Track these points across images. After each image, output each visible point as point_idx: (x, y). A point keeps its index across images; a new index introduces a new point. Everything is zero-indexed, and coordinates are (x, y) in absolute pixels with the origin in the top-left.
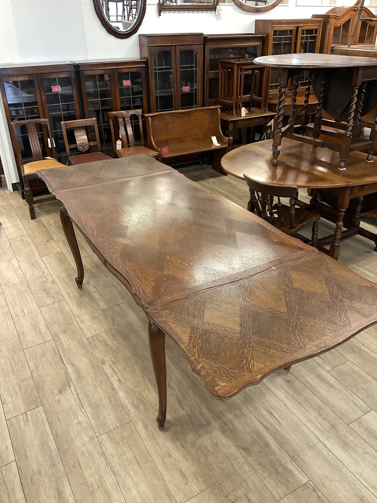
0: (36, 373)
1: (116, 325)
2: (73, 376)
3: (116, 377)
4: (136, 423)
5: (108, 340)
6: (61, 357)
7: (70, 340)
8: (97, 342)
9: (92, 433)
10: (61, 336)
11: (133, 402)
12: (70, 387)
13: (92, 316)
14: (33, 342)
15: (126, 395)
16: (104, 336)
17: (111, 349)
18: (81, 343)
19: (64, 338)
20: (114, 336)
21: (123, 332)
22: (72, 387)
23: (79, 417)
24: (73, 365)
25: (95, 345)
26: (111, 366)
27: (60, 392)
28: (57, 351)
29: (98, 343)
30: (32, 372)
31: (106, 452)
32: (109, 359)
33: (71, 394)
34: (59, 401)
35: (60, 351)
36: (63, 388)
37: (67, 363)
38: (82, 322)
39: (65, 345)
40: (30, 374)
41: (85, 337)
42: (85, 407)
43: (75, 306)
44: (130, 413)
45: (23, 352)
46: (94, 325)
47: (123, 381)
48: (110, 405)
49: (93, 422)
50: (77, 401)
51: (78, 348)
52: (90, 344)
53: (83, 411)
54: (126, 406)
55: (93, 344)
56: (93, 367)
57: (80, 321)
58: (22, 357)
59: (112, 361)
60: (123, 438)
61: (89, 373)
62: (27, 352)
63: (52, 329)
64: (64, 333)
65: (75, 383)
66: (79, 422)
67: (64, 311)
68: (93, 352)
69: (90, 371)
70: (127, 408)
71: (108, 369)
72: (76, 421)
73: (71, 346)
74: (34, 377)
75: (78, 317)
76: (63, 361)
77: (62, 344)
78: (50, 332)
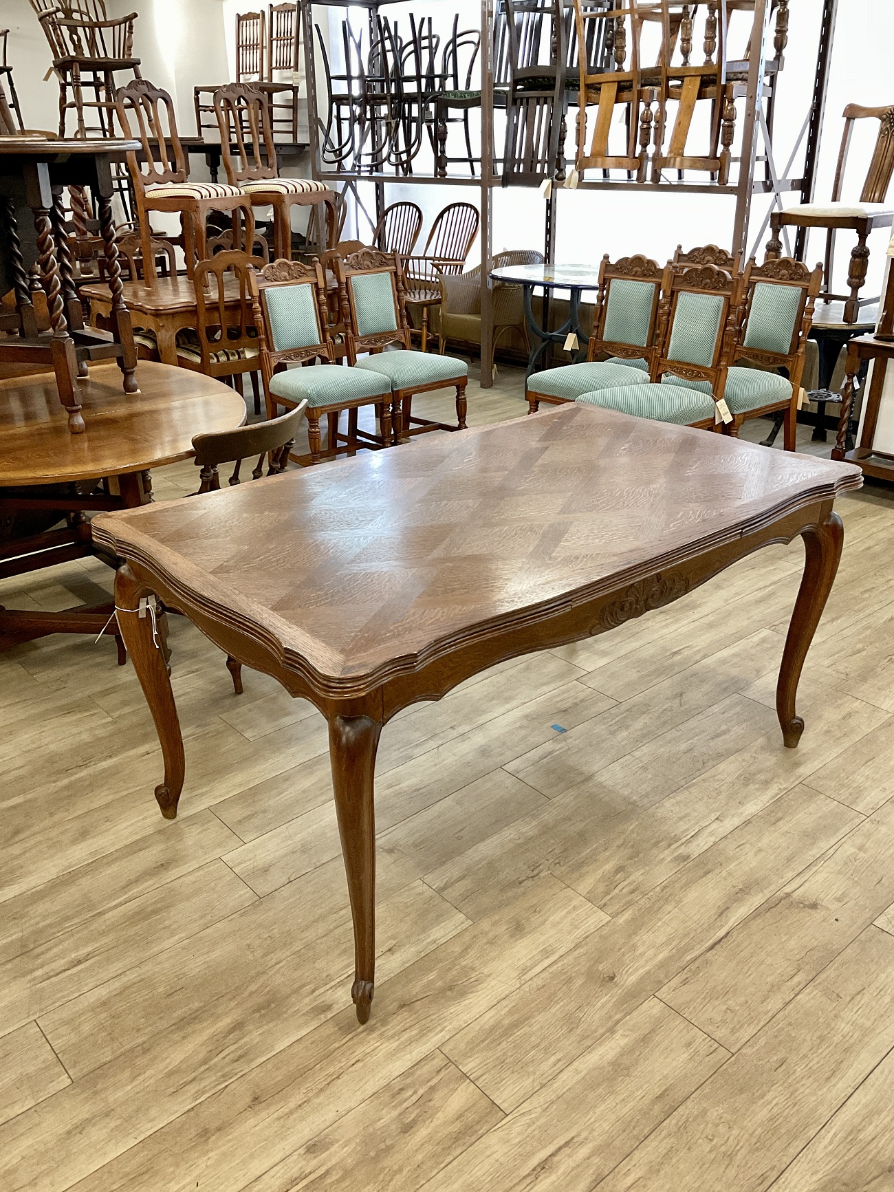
0: (796, 979)
1: (535, 872)
2: (757, 900)
3: (714, 826)
4: (800, 776)
5: (600, 872)
6: (712, 947)
7: (638, 952)
8: (616, 891)
9: (867, 825)
10: (633, 979)
11: (757, 790)
12: (788, 895)
13: (511, 936)
14: (689, 1044)
15: (748, 802)
16: (587, 884)
17: (631, 858)
19: (637, 970)
20: (581, 865)
21: (557, 851)
22: (787, 889)
23: (848, 853)
24: (723, 912)
25: (633, 892)
26: (688, 841)
28: (693, 967)
29: (624, 887)
30: (797, 989)
31: (884, 798)
32: (667, 852)
33: (806, 884)
34: (839, 900)
35: (689, 958)
36: (802, 905)
37: (722, 926)
38: (546, 953)
39: (660, 957)
40: (807, 990)
41: (610, 924)
42: (821, 853)
43: (471, 999)
44: (785, 789)
45: (744, 1051)
46: (551, 919)
47: (718, 814)
48: (787, 819)
49: (845, 830)
50: (816, 868)
51: (659, 924)
52: (629, 904)
53: (831, 851)
54: (773, 797)
55: (629, 898)
56: (708, 873)
57: (547, 958)
58: (762, 1042)
59: (669, 846)
60: (842, 786)
61: (730, 874)
62: (738, 1040)
63: (610, 1017)
64: (612, 978)
65: (773, 888)
66: (860, 850)
67: (506, 1022)
68: (658, 889)
69: (724, 874)
70: (777, 795)
71: (698, 845)
72: (862, 855)
73: (662, 939)
74: (811, 978)
75: (525, 971)
76: (720, 940)
77: (662, 965)
78: (625, 1016)
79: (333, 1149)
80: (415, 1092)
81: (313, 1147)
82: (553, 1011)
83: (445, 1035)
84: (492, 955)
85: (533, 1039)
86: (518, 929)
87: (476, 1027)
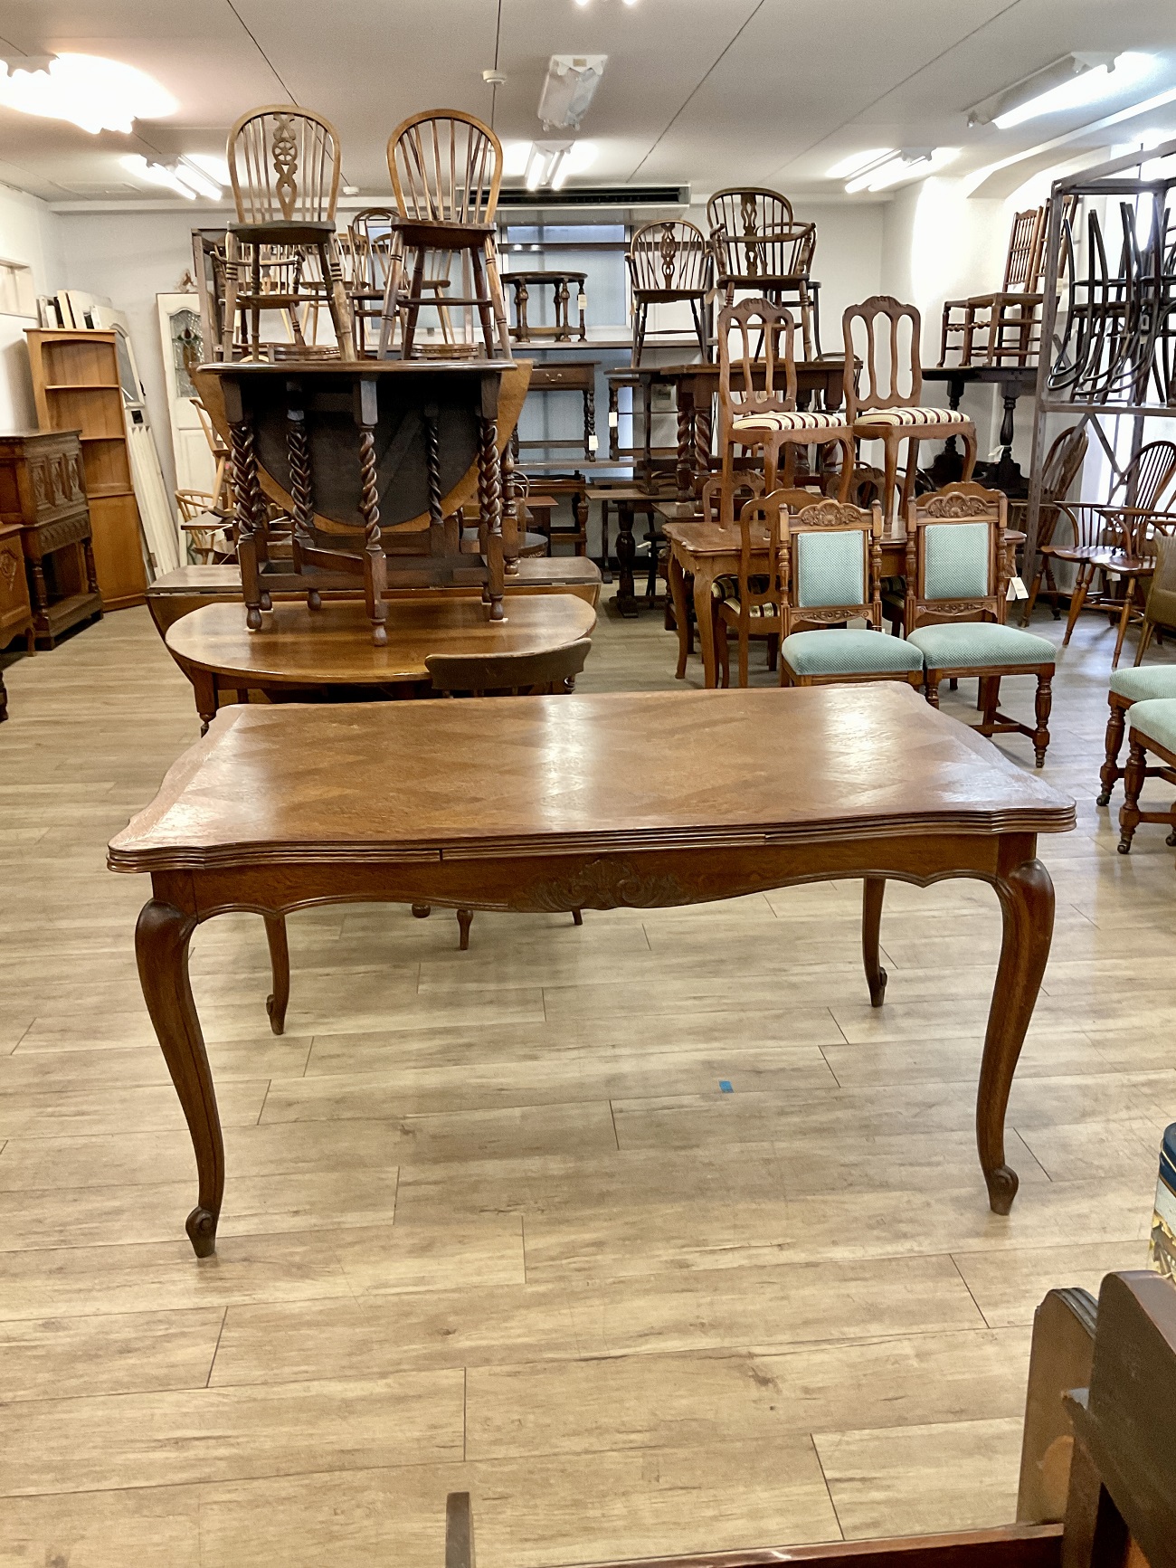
1: (509, 1208)
2: (706, 1342)
3: (766, 1250)
4: (961, 1248)
5: (572, 1237)
6: (587, 1359)
7: (506, 1325)
8: (564, 1262)
9: (971, 1336)
10: (465, 1344)
11: (879, 1238)
12: (751, 1356)
13: (410, 1252)
14: (435, 1427)
15: (847, 1246)
16: (545, 1241)
17: (625, 1239)
18: (541, 1301)
19: (481, 1339)
21: (558, 1199)
23: (896, 1352)
24: (650, 1334)
25: (580, 1270)
26: (711, 1252)
27: (764, 1381)
28: (541, 1366)
29: (577, 1262)
30: (619, 1446)
32: (673, 1251)
33: (789, 1356)
34: (807, 1391)
35: (548, 1356)
36: (751, 1373)
37: (627, 1347)
38: (421, 1281)
39: (521, 1340)
41: (516, 1288)
42: (861, 1335)
43: (305, 1284)
44: (920, 1252)
46: (467, 1255)
47: (787, 1241)
48: (872, 1283)
49: (932, 1327)
51: (565, 1311)
52: (560, 1279)
53: (876, 1340)
54: (888, 1254)
55: (568, 1274)
56: (687, 1291)
58: (511, 1468)
59: (684, 1246)
61: (712, 1304)
63: (399, 1364)
64: (448, 1333)
65: (742, 1340)
66: (917, 1356)
67: (308, 1318)
68: (611, 1280)
69: (706, 1300)
70: (898, 1254)
71: (718, 1261)
72: (913, 1361)
73: (548, 1325)
74: (652, 1444)
75: (382, 1286)
77: (511, 1349)
78: (413, 1370)
79: (60, 1334)
80: (167, 1329)
81: (50, 1325)
82: (357, 1330)
83: (247, 1300)
84: (372, 1259)
85: (310, 1343)
86: (424, 1249)
87: (278, 1308)
